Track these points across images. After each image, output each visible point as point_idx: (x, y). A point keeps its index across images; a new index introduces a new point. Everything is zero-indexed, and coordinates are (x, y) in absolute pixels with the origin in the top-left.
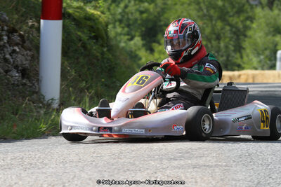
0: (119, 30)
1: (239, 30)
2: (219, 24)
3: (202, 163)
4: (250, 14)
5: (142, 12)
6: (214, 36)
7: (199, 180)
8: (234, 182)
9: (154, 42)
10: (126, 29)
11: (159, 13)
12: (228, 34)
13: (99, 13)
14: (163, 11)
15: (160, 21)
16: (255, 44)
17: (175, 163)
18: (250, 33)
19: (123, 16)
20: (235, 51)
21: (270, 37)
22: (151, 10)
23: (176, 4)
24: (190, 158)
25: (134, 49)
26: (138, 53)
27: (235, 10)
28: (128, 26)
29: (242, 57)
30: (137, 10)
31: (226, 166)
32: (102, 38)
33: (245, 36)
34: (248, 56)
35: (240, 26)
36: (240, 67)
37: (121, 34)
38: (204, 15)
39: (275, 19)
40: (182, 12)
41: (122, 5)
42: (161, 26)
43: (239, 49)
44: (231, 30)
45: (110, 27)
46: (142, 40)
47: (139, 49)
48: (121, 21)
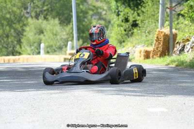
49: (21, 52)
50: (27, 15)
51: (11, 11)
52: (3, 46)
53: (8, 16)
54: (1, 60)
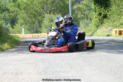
0: (3, 21)
2: (34, 19)
3: (29, 62)
4: (43, 16)
5: (10, 16)
6: (32, 23)
7: (28, 67)
8: (39, 68)
9: (14, 25)
10: (5, 21)
11: (15, 16)
12: (37, 22)
14: (16, 15)
15: (16, 18)
16: (45, 25)
17: (21, 62)
20: (39, 27)
21: (50, 23)
22: (13, 15)
23: (20, 13)
24: (26, 61)
25: (7, 27)
26: (9, 28)
27: (38, 15)
29: (41, 29)
33: (42, 23)
34: (43, 29)
35: (40, 20)
36: (40, 32)
37: (3, 23)
38: (29, 16)
39: (51, 18)
40: (22, 16)
41: (4, 14)
42: (16, 20)
43: (40, 27)
44: (38, 21)
46: (11, 24)
48: (3, 19)
49: (41, 32)
50: (44, 12)
51: (35, 10)
52: (31, 28)
53: (34, 13)
54: (31, 35)
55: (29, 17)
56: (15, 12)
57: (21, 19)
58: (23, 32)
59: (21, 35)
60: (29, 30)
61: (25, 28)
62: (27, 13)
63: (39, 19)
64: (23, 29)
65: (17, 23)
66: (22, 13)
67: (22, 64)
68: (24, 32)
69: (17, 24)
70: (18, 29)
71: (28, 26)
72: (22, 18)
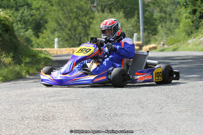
0: (20, 26)
1: (86, 25)
4: (92, 16)
5: (32, 16)
6: (73, 28)
7: (65, 107)
8: (85, 108)
9: (40, 32)
10: (24, 25)
13: (8, 17)
16: (95, 32)
17: (52, 99)
18: (92, 26)
19: (21, 18)
20: (84, 36)
22: (37, 15)
23: (51, 11)
24: (60, 96)
25: (28, 36)
26: (31, 38)
27: (84, 14)
28: (25, 23)
29: (88, 39)
30: (29, 14)
31: (80, 99)
32: (10, 30)
33: (90, 28)
35: (87, 22)
37: (21, 28)
40: (54, 16)
41: (21, 12)
44: (82, 25)
45: (14, 24)
46: (33, 31)
47: (31, 36)
48: (20, 21)
53: (75, 10)
54: (70, 50)
55: (66, 18)
56: (41, 9)
57: (52, 21)
58: (56, 45)
59: (53, 49)
60: (66, 40)
61: (59, 37)
62: (63, 10)
63: (85, 20)
64: (56, 40)
65: (45, 28)
66: (55, 10)
67: (54, 101)
68: (59, 45)
69: (45, 31)
70: (47, 39)
71: (64, 34)
72: (54, 20)
